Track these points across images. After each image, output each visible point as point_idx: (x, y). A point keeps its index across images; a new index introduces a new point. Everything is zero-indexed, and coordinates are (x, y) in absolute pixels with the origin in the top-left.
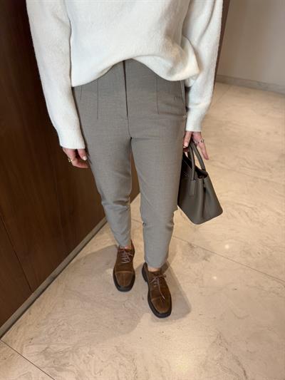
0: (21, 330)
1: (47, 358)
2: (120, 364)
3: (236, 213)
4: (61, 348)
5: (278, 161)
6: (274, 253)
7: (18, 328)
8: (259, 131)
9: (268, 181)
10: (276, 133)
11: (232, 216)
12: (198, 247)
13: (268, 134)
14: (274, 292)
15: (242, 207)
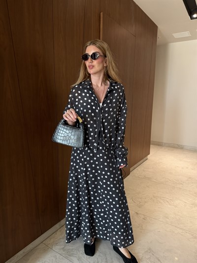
1: (64, 251)
2: (99, 256)
3: (162, 201)
4: (71, 248)
5: (187, 180)
6: (181, 218)
7: (51, 239)
8: (177, 167)
9: (181, 189)
10: (187, 168)
11: (160, 202)
12: (141, 214)
13: (183, 168)
14: (180, 234)
15: (165, 199)
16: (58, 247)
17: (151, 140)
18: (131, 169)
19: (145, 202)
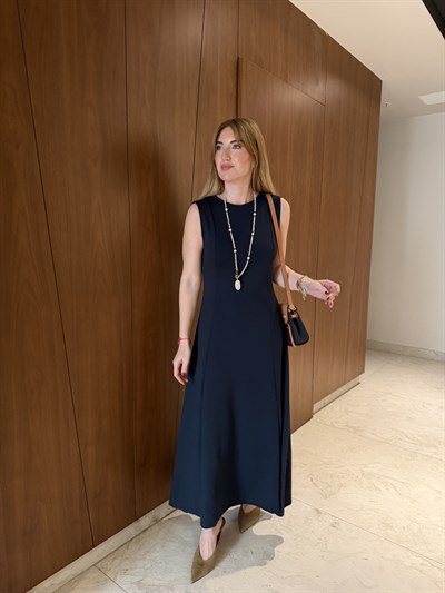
0: (117, 561)
1: (139, 588)
3: (381, 486)
4: (157, 582)
6: (424, 530)
7: (114, 559)
8: (429, 404)
9: (431, 457)
11: (376, 488)
12: (326, 513)
13: (441, 408)
14: (416, 568)
15: (390, 480)
16: (127, 578)
17: (368, 338)
18: (316, 407)
19: (342, 486)
